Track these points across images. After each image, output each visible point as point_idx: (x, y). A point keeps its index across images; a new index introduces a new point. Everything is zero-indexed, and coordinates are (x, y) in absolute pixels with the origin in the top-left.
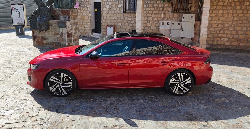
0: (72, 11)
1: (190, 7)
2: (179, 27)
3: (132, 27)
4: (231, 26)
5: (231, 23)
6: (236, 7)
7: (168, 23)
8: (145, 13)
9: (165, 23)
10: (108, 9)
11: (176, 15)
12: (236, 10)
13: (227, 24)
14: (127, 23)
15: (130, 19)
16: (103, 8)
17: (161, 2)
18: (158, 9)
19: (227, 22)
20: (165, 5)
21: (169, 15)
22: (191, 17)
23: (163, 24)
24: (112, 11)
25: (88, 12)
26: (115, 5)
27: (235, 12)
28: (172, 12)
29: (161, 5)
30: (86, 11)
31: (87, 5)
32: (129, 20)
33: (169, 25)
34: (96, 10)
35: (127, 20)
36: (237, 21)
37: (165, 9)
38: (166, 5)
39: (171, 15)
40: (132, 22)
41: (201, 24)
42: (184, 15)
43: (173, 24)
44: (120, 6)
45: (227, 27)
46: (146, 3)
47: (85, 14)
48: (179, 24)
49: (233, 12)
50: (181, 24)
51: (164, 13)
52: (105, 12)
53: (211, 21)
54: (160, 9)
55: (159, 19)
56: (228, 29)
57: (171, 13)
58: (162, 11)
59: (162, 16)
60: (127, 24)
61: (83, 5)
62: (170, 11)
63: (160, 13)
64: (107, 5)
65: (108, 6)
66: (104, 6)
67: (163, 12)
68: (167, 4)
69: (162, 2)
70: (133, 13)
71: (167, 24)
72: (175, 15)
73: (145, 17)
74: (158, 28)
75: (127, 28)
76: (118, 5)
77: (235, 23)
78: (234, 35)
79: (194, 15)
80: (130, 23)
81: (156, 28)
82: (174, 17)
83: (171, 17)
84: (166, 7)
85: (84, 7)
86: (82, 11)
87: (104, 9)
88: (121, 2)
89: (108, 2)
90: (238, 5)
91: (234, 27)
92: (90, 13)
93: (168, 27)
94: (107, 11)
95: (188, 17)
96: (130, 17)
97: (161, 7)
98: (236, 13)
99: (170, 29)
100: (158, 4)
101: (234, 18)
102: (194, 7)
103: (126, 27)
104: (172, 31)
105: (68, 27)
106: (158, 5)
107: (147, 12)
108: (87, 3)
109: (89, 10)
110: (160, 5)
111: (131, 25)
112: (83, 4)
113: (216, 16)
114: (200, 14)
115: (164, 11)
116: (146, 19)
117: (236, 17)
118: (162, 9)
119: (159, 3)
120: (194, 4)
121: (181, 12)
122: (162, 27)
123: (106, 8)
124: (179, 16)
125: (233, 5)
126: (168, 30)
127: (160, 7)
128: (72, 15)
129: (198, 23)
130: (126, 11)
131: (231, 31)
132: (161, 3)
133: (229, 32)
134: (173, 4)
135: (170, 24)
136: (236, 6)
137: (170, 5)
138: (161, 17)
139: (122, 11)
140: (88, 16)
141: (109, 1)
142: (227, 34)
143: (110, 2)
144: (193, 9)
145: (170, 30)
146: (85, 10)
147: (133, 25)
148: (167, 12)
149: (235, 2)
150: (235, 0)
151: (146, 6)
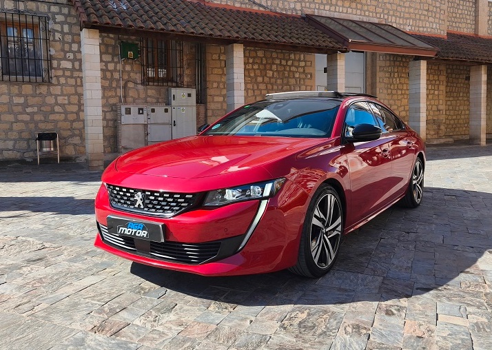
1: (180, 75)
2: (165, 118)
3: (32, 126)
7: (139, 109)
8: (72, 86)
9: (134, 110)
11: (153, 91)
12: (258, 84)
14: (10, 112)
15: (22, 100)
17: (113, 59)
18: (108, 74)
20: (124, 68)
21: (136, 93)
22: (189, 95)
23: (128, 112)
27: (256, 87)
28: (143, 84)
29: (115, 67)
32: (18, 104)
33: (142, 113)
35: (10, 103)
37: (126, 77)
38: (128, 68)
39: (141, 92)
40: (29, 110)
41: (206, 110)
42: (174, 91)
43: (153, 111)
46: (72, 57)
48: (166, 111)
50: (169, 110)
51: (125, 87)
54: (112, 75)
55: (112, 101)
57: (140, 87)
58: (118, 81)
59: (120, 92)
60: (11, 118)
62: (139, 82)
63: (114, 85)
67: (122, 83)
68: (129, 64)
69: (116, 60)
70: (30, 82)
71: (139, 113)
72: (150, 92)
73: (73, 94)
74: (111, 123)
75: (11, 129)
79: (193, 92)
80: (21, 113)
81: (108, 123)
82: (150, 97)
83: (143, 96)
84: (129, 72)
93: (142, 119)
95: (183, 96)
96: (19, 95)
97: (115, 70)
99: (146, 123)
100: (106, 63)
102: (188, 75)
103: (7, 126)
104: (151, 129)
106: (106, 66)
107: (76, 82)
110: (111, 66)
111: (26, 118)
114: (201, 90)
115: (124, 82)
116: (76, 102)
117: (259, 95)
118: (117, 75)
119: (109, 62)
120: (188, 68)
121: (163, 86)
122: (125, 119)
124: (160, 95)
125: (252, 75)
126: (141, 128)
127: (111, 72)
129: (202, 108)
132: (112, 61)
134: (143, 65)
135: (145, 112)
136: (256, 76)
137: (137, 67)
138: (116, 96)
144: (186, 79)
145: (146, 126)
147: (32, 119)
148: (131, 85)
149: (254, 70)
150: (254, 67)
151: (73, 65)
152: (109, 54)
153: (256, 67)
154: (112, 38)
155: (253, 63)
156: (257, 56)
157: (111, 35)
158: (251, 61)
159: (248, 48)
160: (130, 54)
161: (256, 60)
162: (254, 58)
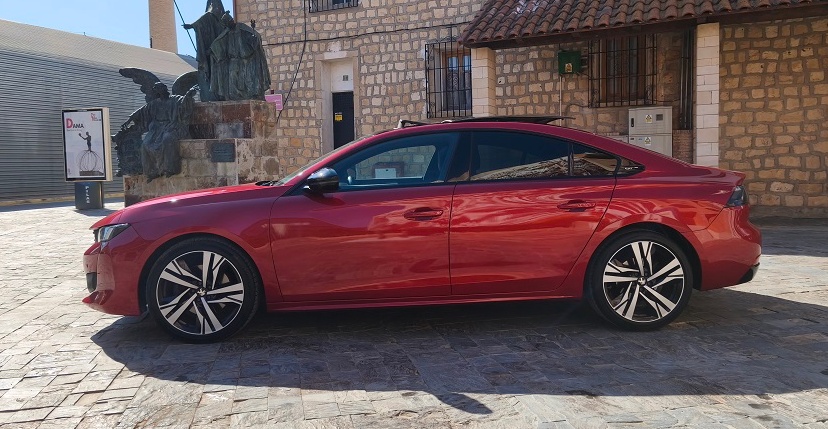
0: (257, 108)
1: (653, 86)
4: (798, 139)
5: (796, 129)
6: (808, 76)
10: (376, 111)
11: (607, 115)
12: (811, 85)
13: (785, 133)
16: (362, 107)
17: (551, 76)
18: (545, 98)
19: (784, 126)
20: (566, 86)
21: (582, 119)
22: (659, 117)
24: (390, 116)
25: (313, 123)
26: (402, 96)
27: (805, 91)
28: (590, 105)
29: (555, 86)
30: (304, 121)
31: (308, 100)
34: (339, 118)
36: (817, 122)
37: (567, 99)
38: (571, 86)
39: (589, 117)
41: (693, 138)
42: (632, 113)
44: (415, 97)
45: (785, 145)
46: (503, 82)
47: (301, 132)
49: (800, 91)
51: (565, 112)
52: (370, 119)
53: (728, 128)
54: (550, 98)
56: (791, 152)
57: (587, 111)
61: (296, 104)
62: (586, 104)
63: (552, 112)
64: (373, 96)
65: (376, 102)
66: (366, 102)
67: (562, 108)
68: (573, 80)
69: (555, 77)
72: (602, 117)
76: (410, 95)
77: (811, 128)
78: (813, 172)
79: (667, 113)
82: (601, 124)
83: (590, 123)
84: (572, 92)
85: (300, 107)
86: (293, 123)
87: (365, 112)
88: (419, 85)
89: (377, 88)
90: (815, 70)
91: (810, 144)
92: (317, 126)
94: (375, 117)
95: (649, 118)
97: (554, 91)
98: (812, 94)
100: (543, 83)
101: (805, 114)
102: (666, 86)
105: (242, 158)
106: (543, 87)
107: (507, 112)
108: (309, 95)
109: (314, 118)
110: (549, 87)
112: (297, 98)
113: (744, 109)
114: (688, 107)
115: (564, 106)
117: (813, 108)
118: (556, 98)
119: (547, 81)
120: (665, 75)
121: (622, 105)
123: (371, 107)
124: (617, 121)
125: (798, 68)
127: (549, 94)
128: (255, 120)
129: (684, 136)
130: (439, 114)
131: (801, 157)
132: (551, 80)
133: (796, 162)
134: (592, 79)
136: (807, 71)
137: (583, 84)
139: (424, 112)
140: (312, 137)
141: (380, 85)
142: (788, 169)
143: (383, 87)
144: (662, 92)
146: (302, 117)
148: (574, 109)
149: (804, 59)
150: (803, 54)
151: (505, 91)
152: (548, 70)
153: (808, 52)
154: (551, 49)
155: (801, 47)
156: (811, 33)
157: (551, 46)
158: (795, 43)
159: (789, 21)
160: (568, 66)
161: (810, 40)
162: (803, 36)
